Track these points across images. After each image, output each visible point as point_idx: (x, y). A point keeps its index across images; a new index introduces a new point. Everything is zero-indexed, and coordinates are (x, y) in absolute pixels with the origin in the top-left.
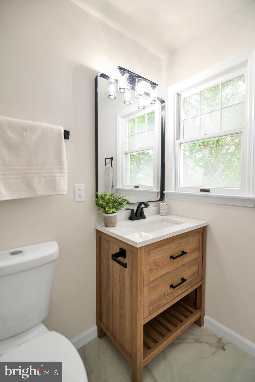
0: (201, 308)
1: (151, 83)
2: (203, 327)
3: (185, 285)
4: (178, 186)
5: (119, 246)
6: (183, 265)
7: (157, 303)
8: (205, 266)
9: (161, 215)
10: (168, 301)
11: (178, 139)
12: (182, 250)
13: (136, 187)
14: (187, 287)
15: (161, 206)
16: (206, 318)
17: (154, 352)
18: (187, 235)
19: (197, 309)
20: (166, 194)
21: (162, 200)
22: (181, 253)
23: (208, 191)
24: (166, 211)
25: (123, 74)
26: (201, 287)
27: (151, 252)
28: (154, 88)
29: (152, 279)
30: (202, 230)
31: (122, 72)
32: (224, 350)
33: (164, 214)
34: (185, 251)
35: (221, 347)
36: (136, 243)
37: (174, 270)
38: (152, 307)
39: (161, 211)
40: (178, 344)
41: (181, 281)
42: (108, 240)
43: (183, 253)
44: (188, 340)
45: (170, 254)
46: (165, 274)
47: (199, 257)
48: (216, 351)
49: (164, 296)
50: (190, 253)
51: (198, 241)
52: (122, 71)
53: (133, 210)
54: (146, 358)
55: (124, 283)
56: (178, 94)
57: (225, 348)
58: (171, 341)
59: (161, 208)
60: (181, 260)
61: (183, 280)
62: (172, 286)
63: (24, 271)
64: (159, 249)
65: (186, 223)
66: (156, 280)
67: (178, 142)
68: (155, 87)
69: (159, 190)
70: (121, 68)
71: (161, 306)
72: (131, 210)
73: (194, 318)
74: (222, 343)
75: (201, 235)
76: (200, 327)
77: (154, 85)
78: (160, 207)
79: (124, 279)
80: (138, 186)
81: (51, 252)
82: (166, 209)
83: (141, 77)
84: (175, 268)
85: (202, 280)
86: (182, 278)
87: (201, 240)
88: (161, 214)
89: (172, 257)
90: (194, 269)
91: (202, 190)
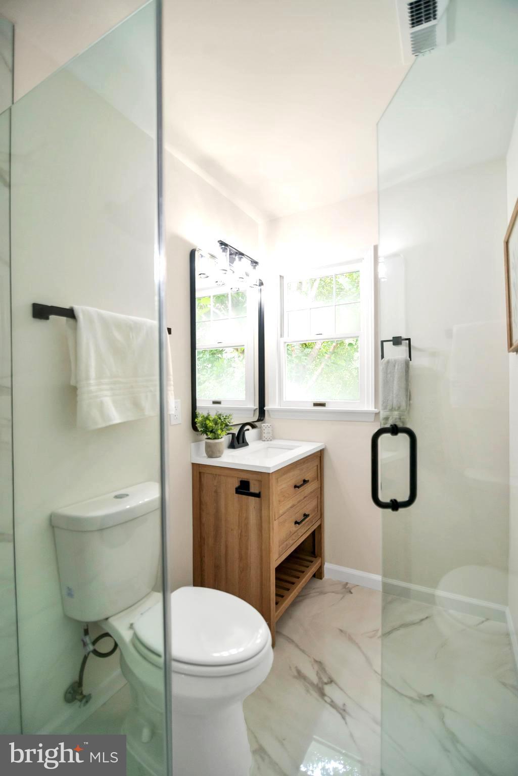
0: (321, 555)
1: (252, 261)
2: (323, 579)
3: (307, 523)
4: (284, 400)
5: (238, 478)
6: (305, 497)
7: (285, 543)
8: (323, 500)
9: (264, 441)
10: (294, 541)
11: (282, 336)
12: (303, 479)
13: (215, 402)
14: (308, 525)
15: (264, 428)
16: (327, 566)
17: (283, 605)
18: (307, 460)
19: (316, 557)
20: (268, 411)
21: (262, 420)
22: (302, 483)
23: (323, 405)
24: (271, 435)
25: (224, 250)
26: (320, 527)
27: (279, 479)
28: (254, 267)
29: (281, 512)
30: (320, 453)
31: (222, 248)
32: (352, 593)
33: (268, 439)
34: (306, 479)
35: (347, 592)
36: (269, 468)
37: (299, 502)
38: (281, 547)
39: (264, 435)
40: (301, 601)
41: (303, 518)
42: (216, 475)
43: (305, 482)
44: (311, 595)
45: (293, 482)
46: (291, 507)
47: (318, 488)
48: (343, 597)
49: (291, 535)
50: (312, 481)
51: (316, 467)
52: (223, 246)
53: (233, 434)
54: (278, 611)
55: (247, 525)
56: (281, 276)
57: (352, 591)
58: (297, 594)
59: (264, 431)
60: (303, 491)
61: (306, 516)
62: (296, 523)
63: (126, 522)
64: (284, 477)
65: (300, 446)
66: (284, 513)
67: (282, 340)
68: (256, 266)
69: (257, 406)
70: (222, 243)
71: (289, 547)
72: (231, 435)
73: (315, 566)
74: (348, 588)
75: (318, 460)
76: (320, 580)
77: (254, 263)
78: (261, 430)
79: (247, 518)
80: (219, 401)
81: (146, 500)
82: (271, 432)
83: (243, 254)
84: (298, 500)
85: (321, 517)
86: (304, 513)
87: (319, 466)
88: (264, 439)
89: (296, 487)
90: (314, 503)
91: (316, 405)
